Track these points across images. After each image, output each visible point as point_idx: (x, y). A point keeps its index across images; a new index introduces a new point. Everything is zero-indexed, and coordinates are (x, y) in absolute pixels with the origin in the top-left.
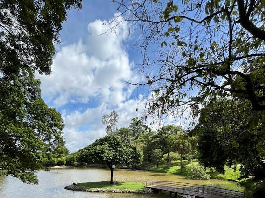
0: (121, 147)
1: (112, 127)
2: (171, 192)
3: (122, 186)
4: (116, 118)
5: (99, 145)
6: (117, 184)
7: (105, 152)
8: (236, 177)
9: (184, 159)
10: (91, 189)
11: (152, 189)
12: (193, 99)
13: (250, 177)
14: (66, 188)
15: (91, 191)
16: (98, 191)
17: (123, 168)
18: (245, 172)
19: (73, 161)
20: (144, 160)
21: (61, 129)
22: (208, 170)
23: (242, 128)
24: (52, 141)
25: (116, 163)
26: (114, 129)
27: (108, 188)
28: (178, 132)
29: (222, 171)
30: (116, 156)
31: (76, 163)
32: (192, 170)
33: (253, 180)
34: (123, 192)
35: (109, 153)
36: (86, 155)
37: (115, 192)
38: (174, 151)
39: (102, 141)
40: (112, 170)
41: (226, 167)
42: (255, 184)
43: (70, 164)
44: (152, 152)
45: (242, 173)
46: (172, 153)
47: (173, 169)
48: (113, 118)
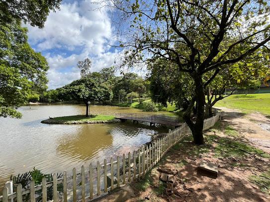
0: (95, 87)
1: (86, 71)
2: (134, 121)
3: (96, 118)
4: (90, 64)
5: (77, 85)
6: (92, 116)
7: (82, 91)
8: (174, 109)
9: (142, 97)
10: (69, 122)
11: (120, 119)
12: (148, 60)
13: (181, 109)
14: (43, 122)
15: (68, 124)
16: (75, 123)
17: (96, 104)
18: (178, 106)
19: (48, 98)
20: (114, 97)
21: (45, 70)
22: (157, 105)
23: (175, 78)
24: (34, 79)
25: (91, 100)
26: (87, 73)
27: (85, 120)
28: (137, 78)
29: (165, 105)
30: (91, 94)
31: (50, 100)
32: (147, 105)
33: (183, 111)
34: (97, 123)
35: (85, 92)
36: (64, 93)
37: (90, 123)
38: (135, 91)
39: (79, 82)
40: (87, 105)
41: (168, 103)
42: (184, 113)
43: (44, 101)
44: (118, 92)
45: (176, 107)
46: (133, 92)
47: (134, 104)
48: (87, 64)
